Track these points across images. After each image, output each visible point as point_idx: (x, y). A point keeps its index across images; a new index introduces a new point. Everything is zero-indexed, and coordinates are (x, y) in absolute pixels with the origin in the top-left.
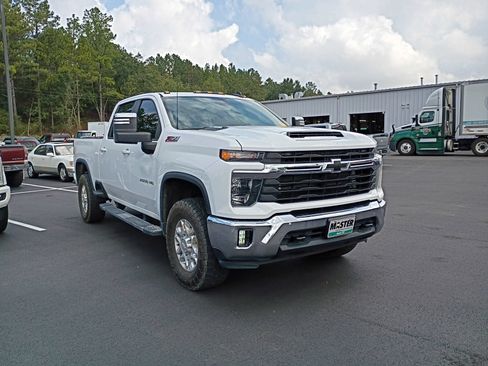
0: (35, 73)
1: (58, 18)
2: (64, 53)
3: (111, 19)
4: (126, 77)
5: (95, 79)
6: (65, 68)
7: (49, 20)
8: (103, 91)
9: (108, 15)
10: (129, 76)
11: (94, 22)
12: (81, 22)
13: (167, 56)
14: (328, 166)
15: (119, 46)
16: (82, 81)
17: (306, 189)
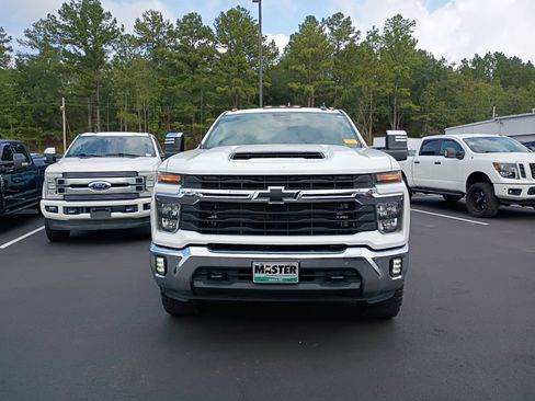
0: (333, 90)
1: (359, 32)
2: (360, 67)
3: (414, 23)
4: (425, 86)
5: (389, 91)
6: (359, 83)
7: (351, 36)
8: (398, 104)
9: (411, 20)
10: (429, 84)
11: (395, 31)
12: (381, 33)
13: (487, 56)
14: (260, 196)
15: (425, 52)
16: (376, 96)
17: (238, 220)
